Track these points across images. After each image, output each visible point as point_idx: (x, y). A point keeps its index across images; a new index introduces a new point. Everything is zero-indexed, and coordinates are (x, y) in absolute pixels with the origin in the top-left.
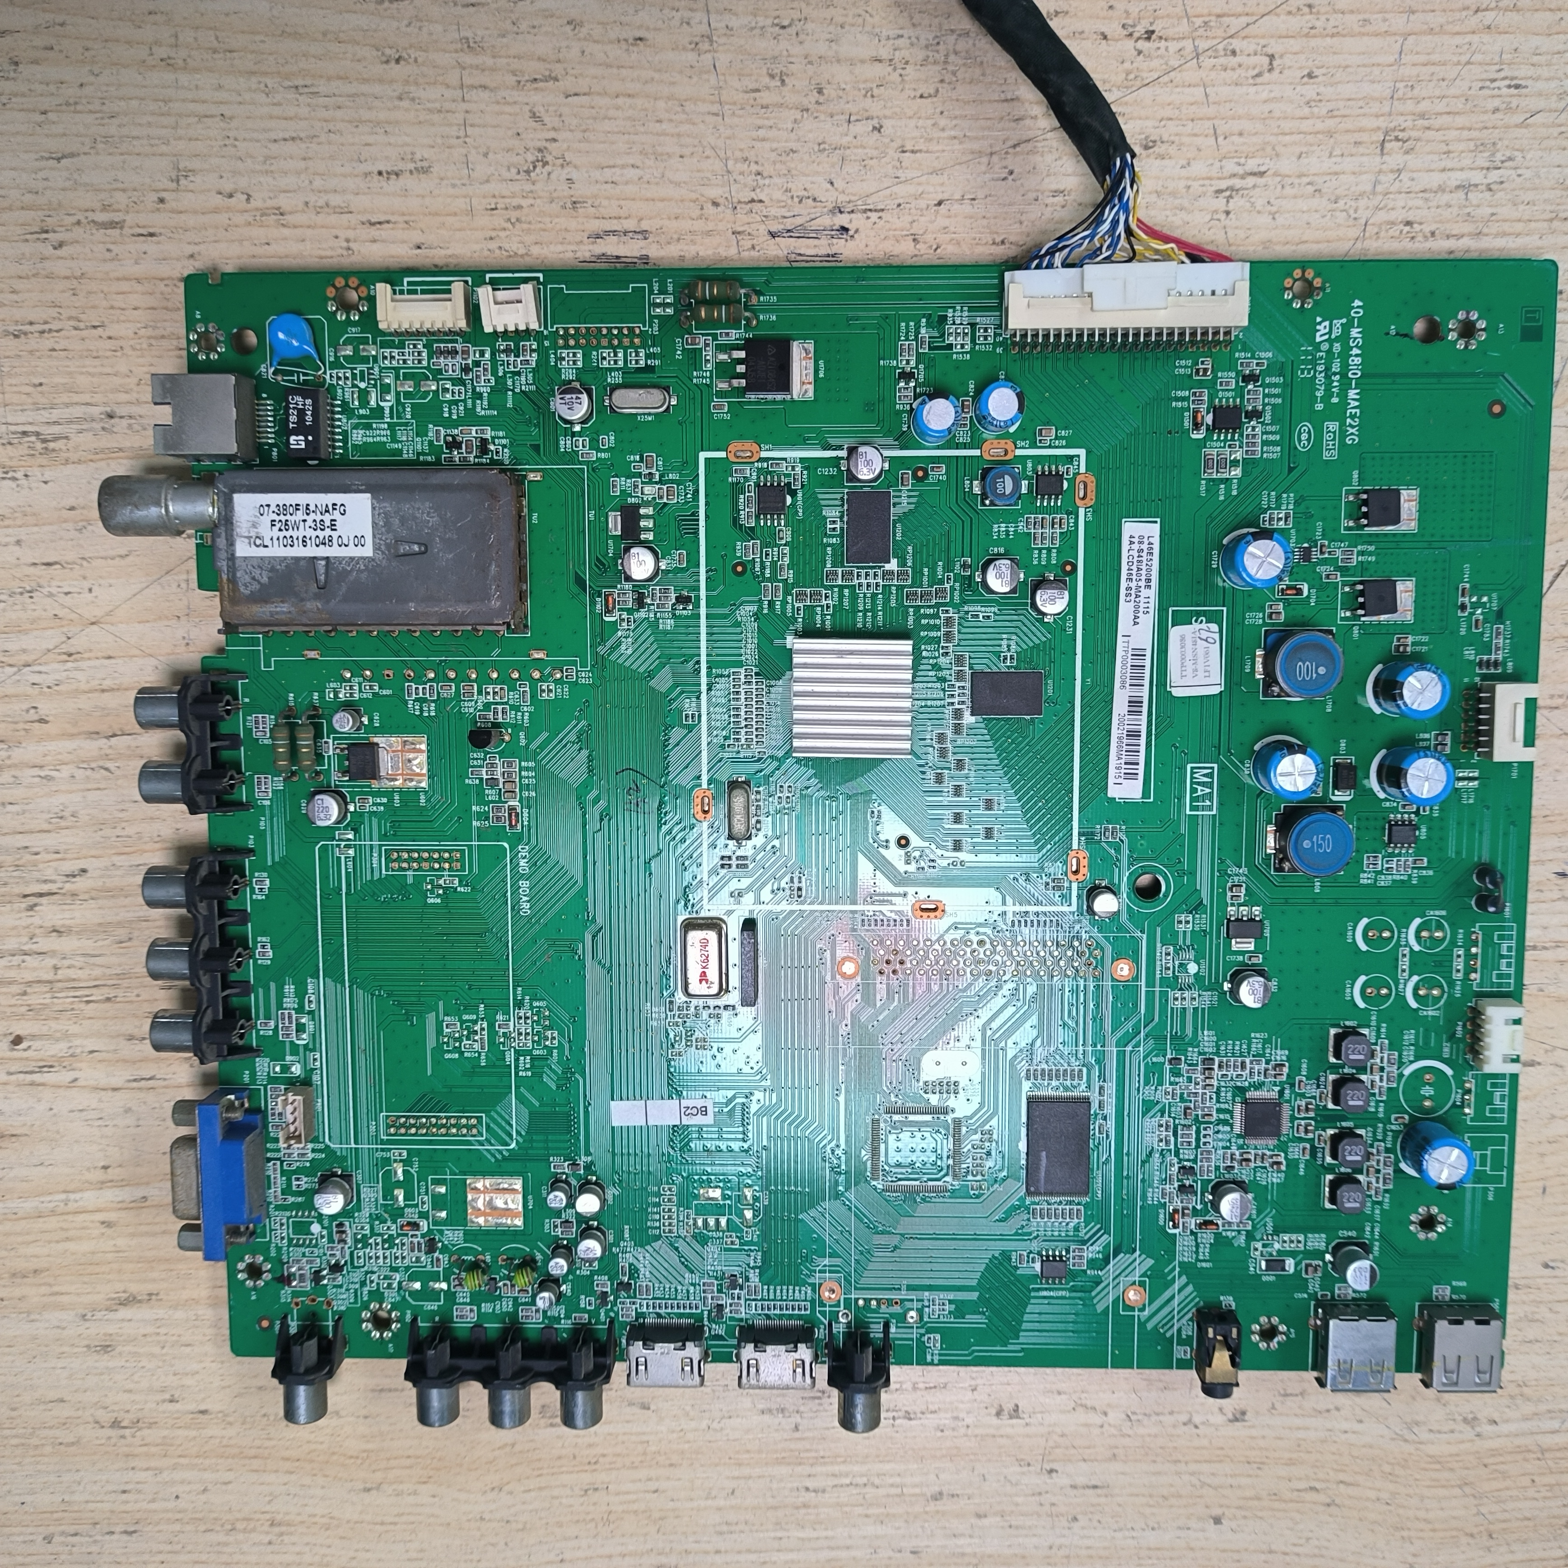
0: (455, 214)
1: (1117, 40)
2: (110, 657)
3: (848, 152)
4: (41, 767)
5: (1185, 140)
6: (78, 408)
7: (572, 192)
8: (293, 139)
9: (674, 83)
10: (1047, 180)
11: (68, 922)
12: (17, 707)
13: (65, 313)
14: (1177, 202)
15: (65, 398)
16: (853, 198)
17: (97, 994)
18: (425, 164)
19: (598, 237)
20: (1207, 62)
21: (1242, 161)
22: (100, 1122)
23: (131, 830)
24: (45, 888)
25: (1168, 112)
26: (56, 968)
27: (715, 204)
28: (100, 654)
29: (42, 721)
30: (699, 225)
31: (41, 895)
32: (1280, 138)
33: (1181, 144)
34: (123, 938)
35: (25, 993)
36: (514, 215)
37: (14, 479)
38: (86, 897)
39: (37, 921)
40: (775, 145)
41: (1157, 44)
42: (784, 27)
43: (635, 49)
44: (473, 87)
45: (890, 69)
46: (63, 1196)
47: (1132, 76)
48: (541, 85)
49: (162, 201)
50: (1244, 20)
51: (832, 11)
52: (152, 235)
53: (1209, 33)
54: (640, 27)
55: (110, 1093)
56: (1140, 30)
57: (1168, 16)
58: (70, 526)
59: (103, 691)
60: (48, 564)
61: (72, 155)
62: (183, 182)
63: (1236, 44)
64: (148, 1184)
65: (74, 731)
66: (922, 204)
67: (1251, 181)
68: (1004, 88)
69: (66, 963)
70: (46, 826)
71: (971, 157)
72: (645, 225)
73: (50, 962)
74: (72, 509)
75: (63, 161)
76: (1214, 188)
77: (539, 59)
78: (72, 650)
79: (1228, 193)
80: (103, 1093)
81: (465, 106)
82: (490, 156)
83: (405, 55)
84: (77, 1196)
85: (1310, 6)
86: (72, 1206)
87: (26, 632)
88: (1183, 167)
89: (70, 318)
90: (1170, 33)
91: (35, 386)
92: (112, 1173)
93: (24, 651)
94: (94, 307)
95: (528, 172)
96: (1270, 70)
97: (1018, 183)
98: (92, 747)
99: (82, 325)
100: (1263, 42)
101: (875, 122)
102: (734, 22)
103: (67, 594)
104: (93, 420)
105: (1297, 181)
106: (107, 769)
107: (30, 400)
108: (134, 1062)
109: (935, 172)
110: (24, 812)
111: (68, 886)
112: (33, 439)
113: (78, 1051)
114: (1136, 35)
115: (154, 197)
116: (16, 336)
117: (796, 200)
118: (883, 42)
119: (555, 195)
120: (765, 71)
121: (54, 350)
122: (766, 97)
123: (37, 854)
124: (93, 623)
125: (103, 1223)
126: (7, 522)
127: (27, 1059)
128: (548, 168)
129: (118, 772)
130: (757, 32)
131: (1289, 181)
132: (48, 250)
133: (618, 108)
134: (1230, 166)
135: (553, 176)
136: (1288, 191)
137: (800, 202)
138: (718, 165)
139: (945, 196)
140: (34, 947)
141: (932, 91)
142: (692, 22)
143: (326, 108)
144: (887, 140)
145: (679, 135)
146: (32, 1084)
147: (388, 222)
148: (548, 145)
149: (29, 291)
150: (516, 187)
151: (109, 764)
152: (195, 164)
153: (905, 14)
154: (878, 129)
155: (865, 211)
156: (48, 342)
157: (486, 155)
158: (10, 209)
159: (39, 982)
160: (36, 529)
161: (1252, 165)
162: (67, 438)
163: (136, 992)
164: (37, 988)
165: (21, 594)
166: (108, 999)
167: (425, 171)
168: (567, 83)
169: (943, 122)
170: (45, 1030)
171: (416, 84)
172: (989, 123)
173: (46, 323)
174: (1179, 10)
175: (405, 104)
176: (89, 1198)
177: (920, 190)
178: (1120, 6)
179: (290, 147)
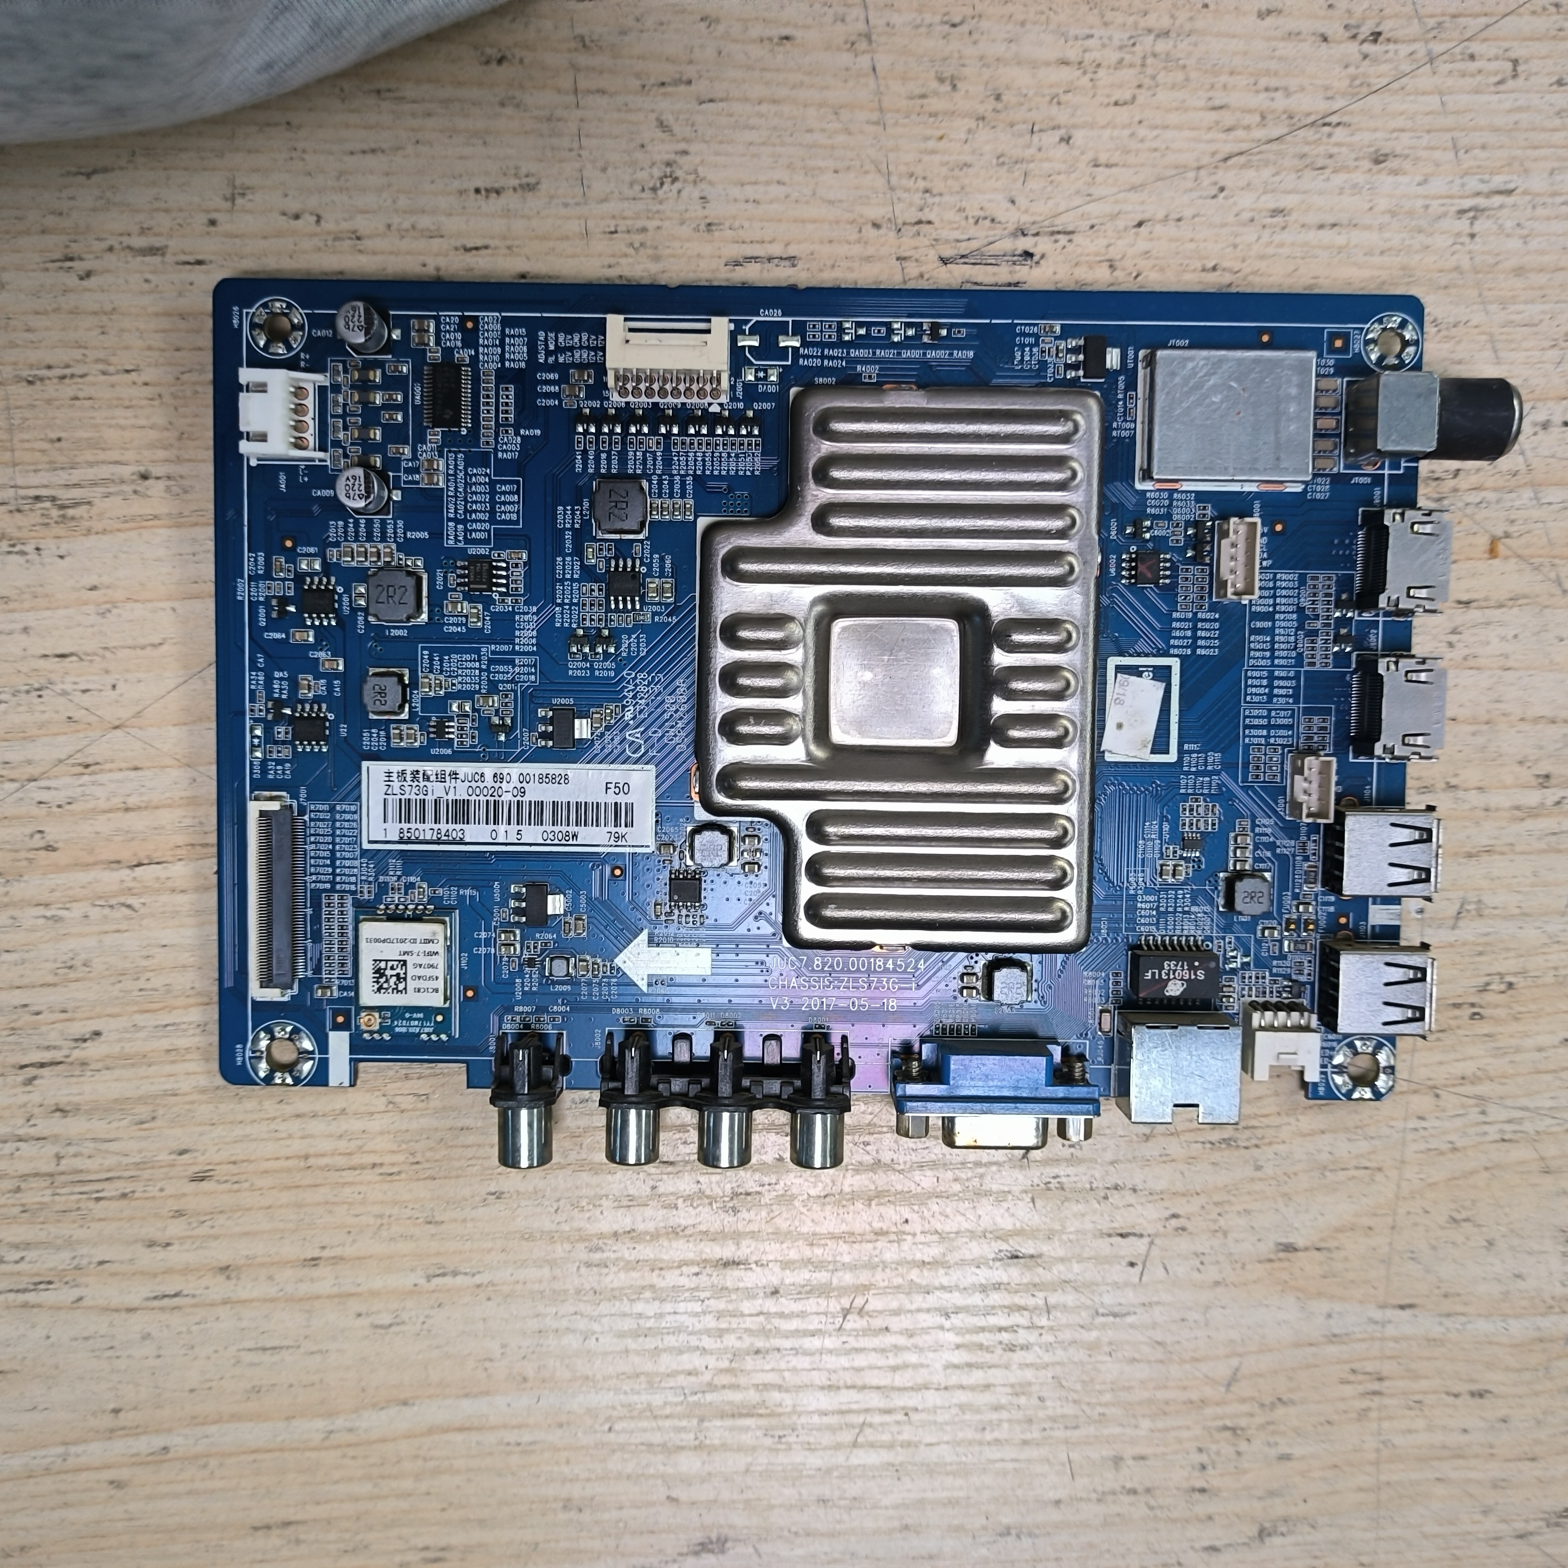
0: (566, 238)
1: (1341, 42)
2: (136, 769)
3: (1032, 166)
4: (47, 905)
5: (1423, 154)
6: (104, 468)
7: (706, 212)
8: (373, 151)
9: (827, 88)
10: (1264, 198)
11: (76, 1099)
12: (17, 832)
13: (92, 355)
14: (1414, 223)
15: (89, 456)
16: (1039, 219)
17: (110, 1189)
18: (532, 180)
19: (737, 264)
20: (1445, 68)
21: (1487, 177)
22: (110, 1353)
23: (158, 982)
24: (46, 1056)
25: (1400, 122)
26: (59, 1157)
27: (876, 226)
28: (124, 765)
29: (49, 848)
30: (856, 250)
31: (42, 1065)
32: (1529, 152)
33: (1417, 159)
34: (143, 1117)
35: (18, 1190)
36: (637, 238)
37: (23, 553)
38: (99, 1065)
39: (36, 1098)
40: (946, 158)
41: (1384, 47)
42: (954, 25)
43: (781, 49)
44: (589, 92)
45: (1079, 73)
46: (60, 1450)
47: (1357, 82)
48: (669, 89)
49: (213, 223)
50: (1483, 20)
51: (1010, 8)
52: (199, 263)
53: (1443, 35)
54: (787, 24)
55: (124, 1315)
56: (1365, 31)
57: (1396, 16)
58: (91, 609)
59: (127, 810)
60: (63, 656)
61: (105, 170)
62: (239, 201)
63: (1475, 47)
64: (169, 1431)
65: (91, 860)
66: (1121, 224)
67: (1497, 200)
68: (1210, 94)
69: (72, 1150)
70: (51, 979)
71: (1174, 172)
72: (792, 251)
73: (50, 1149)
74: (93, 588)
75: (95, 178)
76: (1455, 208)
77: (668, 60)
78: (89, 760)
79: (1471, 214)
80: (116, 1315)
81: (579, 113)
82: (610, 171)
83: (509, 56)
84: (79, 1449)
85: (1557, 5)
86: (71, 1462)
87: (32, 739)
88: (1419, 184)
89: (98, 361)
90: (1399, 34)
91: (52, 441)
92: (125, 1418)
93: (29, 762)
94: (126, 348)
95: (654, 189)
96: (1515, 76)
97: (1231, 201)
98: (111, 879)
99: (111, 369)
100: (1506, 45)
101: (1062, 132)
102: (896, 19)
103: (85, 691)
104: (123, 482)
105: (1550, 200)
106: (129, 906)
107: (46, 459)
108: (155, 1275)
109: (1133, 188)
110: (23, 962)
111: (76, 1054)
112: (48, 504)
113: (85, 1262)
114: (1361, 37)
115: (203, 218)
116: (30, 383)
117: (971, 221)
118: (1070, 43)
119: (687, 215)
120: (932, 74)
121: (76, 398)
122: (934, 104)
123: (38, 1013)
124: (116, 727)
125: (112, 1482)
126: (12, 605)
127: (18, 1273)
128: (678, 185)
129: (143, 911)
130: (923, 30)
131: (1541, 200)
132: (72, 280)
133: (760, 115)
134: (1473, 184)
135: (684, 194)
136: (1540, 211)
137: (977, 222)
138: (880, 182)
139: (1146, 216)
140: (33, 1131)
141: (1128, 96)
142: (848, 19)
143: (414, 115)
144: (1076, 153)
145: (833, 147)
146: (25, 1305)
147: (486, 247)
148: (678, 158)
149: (47, 329)
150: (639, 206)
151: (130, 901)
152: (254, 180)
153: (1095, 11)
154: (1066, 140)
155: (1053, 233)
156: (68, 390)
157: (604, 170)
158: (27, 232)
159: (36, 1175)
160: (48, 613)
161: (1498, 181)
162: (89, 503)
163: (159, 1185)
164: (34, 1183)
165: (28, 692)
166: (124, 1196)
167: (530, 188)
168: (701, 87)
169: (1142, 132)
170: (42, 1236)
171: (522, 87)
172: (1195, 134)
173: (67, 366)
174: (1409, 8)
175: (509, 111)
176: (94, 1452)
177: (1117, 209)
178: (1342, 5)
179: (370, 161)
